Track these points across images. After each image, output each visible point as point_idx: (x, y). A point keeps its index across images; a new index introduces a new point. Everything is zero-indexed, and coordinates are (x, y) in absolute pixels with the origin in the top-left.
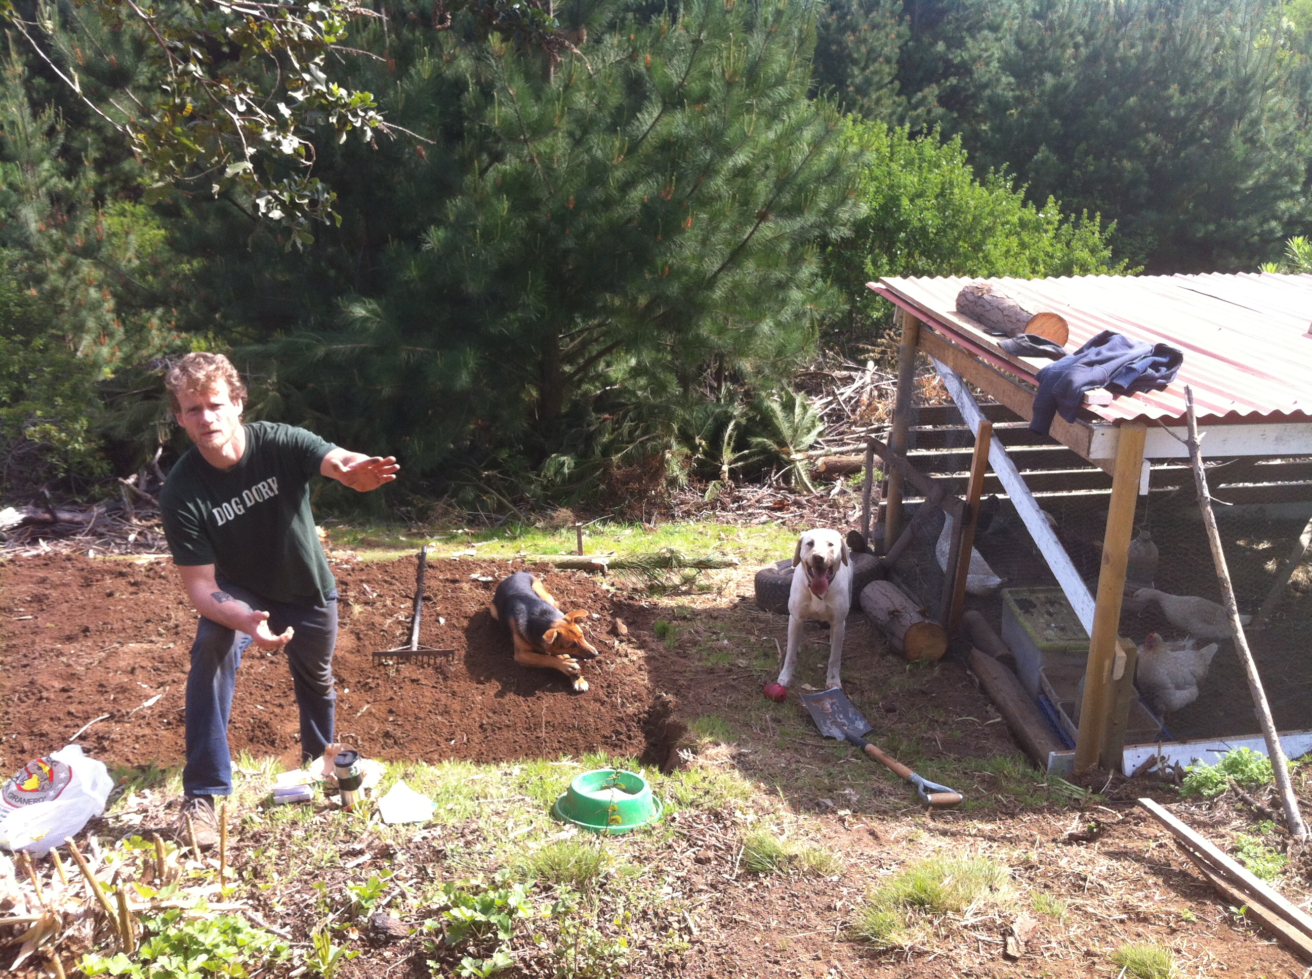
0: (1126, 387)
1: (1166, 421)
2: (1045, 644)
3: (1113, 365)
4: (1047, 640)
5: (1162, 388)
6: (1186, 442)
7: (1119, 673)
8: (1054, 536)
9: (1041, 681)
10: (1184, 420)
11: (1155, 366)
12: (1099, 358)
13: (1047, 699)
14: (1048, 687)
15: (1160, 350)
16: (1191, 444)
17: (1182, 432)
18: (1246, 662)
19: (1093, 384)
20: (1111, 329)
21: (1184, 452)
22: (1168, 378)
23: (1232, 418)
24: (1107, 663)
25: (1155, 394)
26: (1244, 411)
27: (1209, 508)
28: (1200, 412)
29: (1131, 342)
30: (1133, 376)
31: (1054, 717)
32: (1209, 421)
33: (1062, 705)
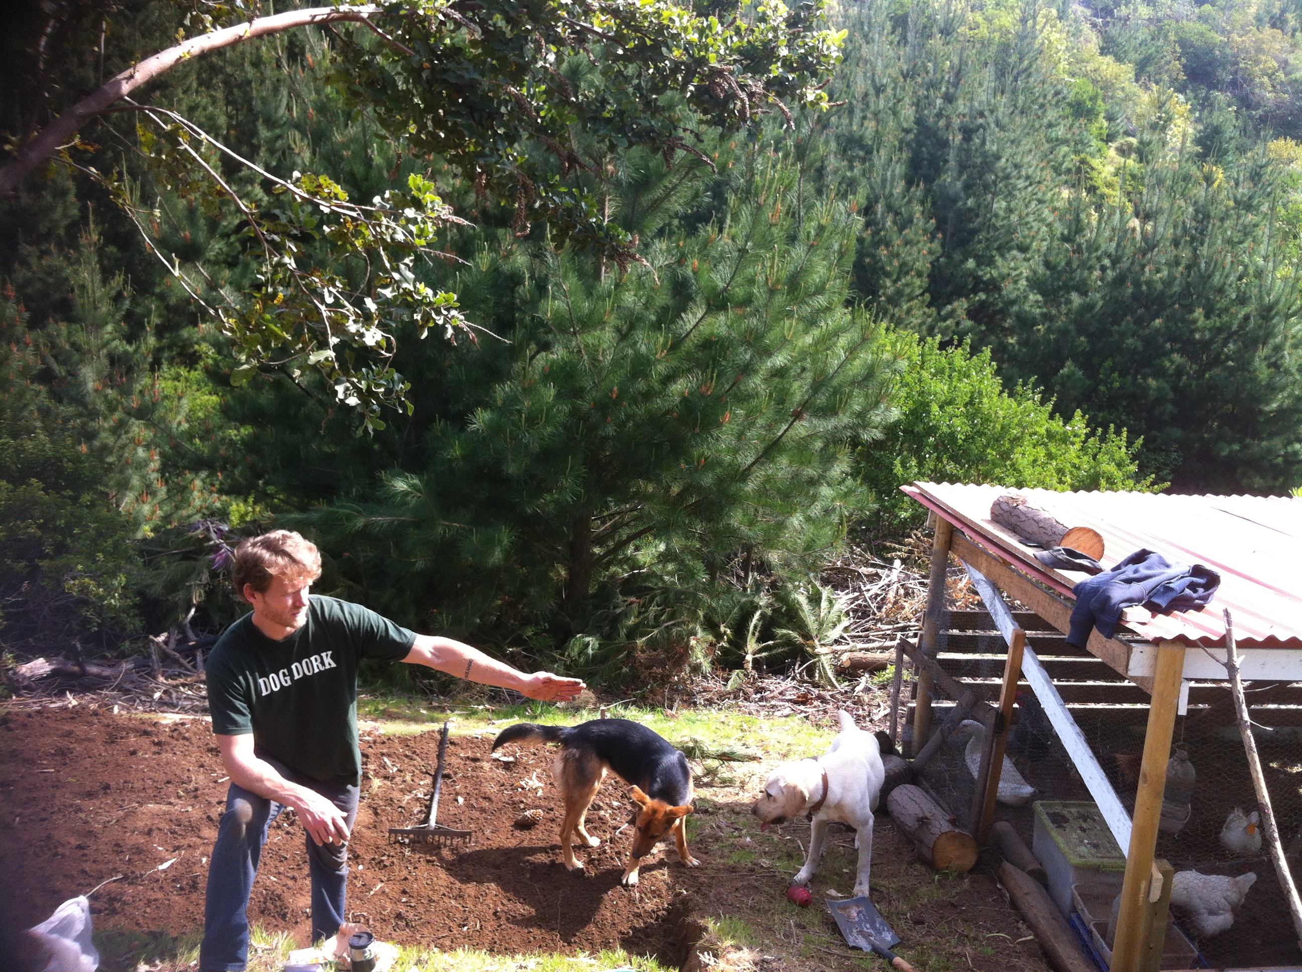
0: (1164, 606)
1: (1205, 642)
2: (1077, 861)
3: (1150, 583)
4: (1081, 857)
5: (1199, 608)
6: (1225, 665)
7: (1155, 895)
8: (1090, 751)
9: (1073, 899)
10: (1223, 642)
11: (1193, 586)
12: (1136, 576)
13: (1079, 918)
14: (1081, 905)
15: (1197, 571)
16: (1231, 667)
17: (1221, 654)
18: (1289, 892)
19: (1131, 601)
20: (1148, 548)
21: (1223, 674)
22: (1205, 599)
23: (1271, 643)
24: (1143, 885)
25: (1192, 614)
26: (1283, 637)
27: (1249, 732)
28: (1238, 635)
29: (1168, 562)
30: (1171, 596)
31: (1086, 937)
32: (1248, 644)
33: (1095, 925)
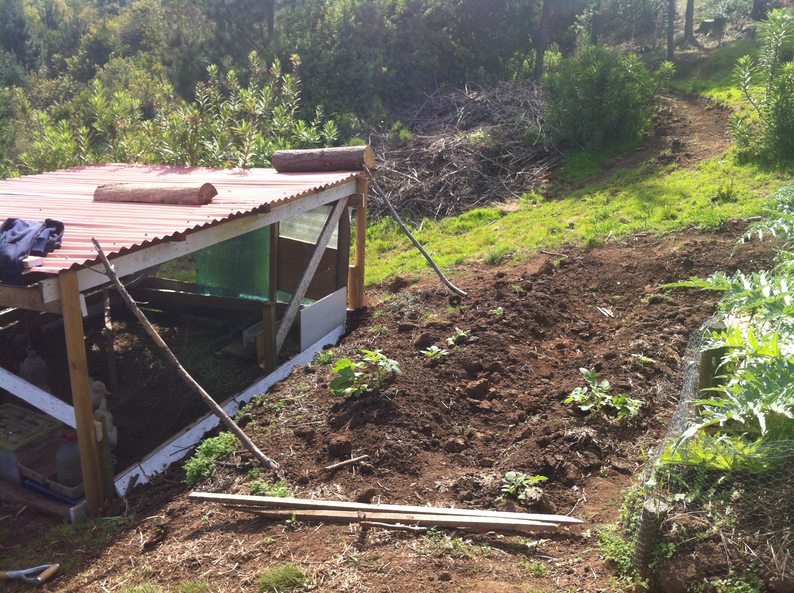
0: (43, 251)
1: (89, 264)
2: (13, 448)
3: (28, 237)
4: (15, 443)
5: (59, 247)
6: (106, 274)
7: (100, 437)
8: (5, 371)
9: (21, 472)
10: (100, 259)
11: (51, 234)
12: (14, 237)
13: (31, 481)
14: (29, 473)
15: (49, 223)
16: (110, 273)
17: (101, 267)
19: (24, 254)
20: (12, 216)
21: (107, 279)
26: (128, 246)
27: (138, 309)
28: (106, 253)
29: (27, 222)
30: (44, 243)
31: (44, 490)
32: (112, 256)
33: (49, 479)
